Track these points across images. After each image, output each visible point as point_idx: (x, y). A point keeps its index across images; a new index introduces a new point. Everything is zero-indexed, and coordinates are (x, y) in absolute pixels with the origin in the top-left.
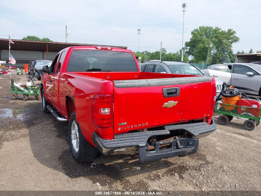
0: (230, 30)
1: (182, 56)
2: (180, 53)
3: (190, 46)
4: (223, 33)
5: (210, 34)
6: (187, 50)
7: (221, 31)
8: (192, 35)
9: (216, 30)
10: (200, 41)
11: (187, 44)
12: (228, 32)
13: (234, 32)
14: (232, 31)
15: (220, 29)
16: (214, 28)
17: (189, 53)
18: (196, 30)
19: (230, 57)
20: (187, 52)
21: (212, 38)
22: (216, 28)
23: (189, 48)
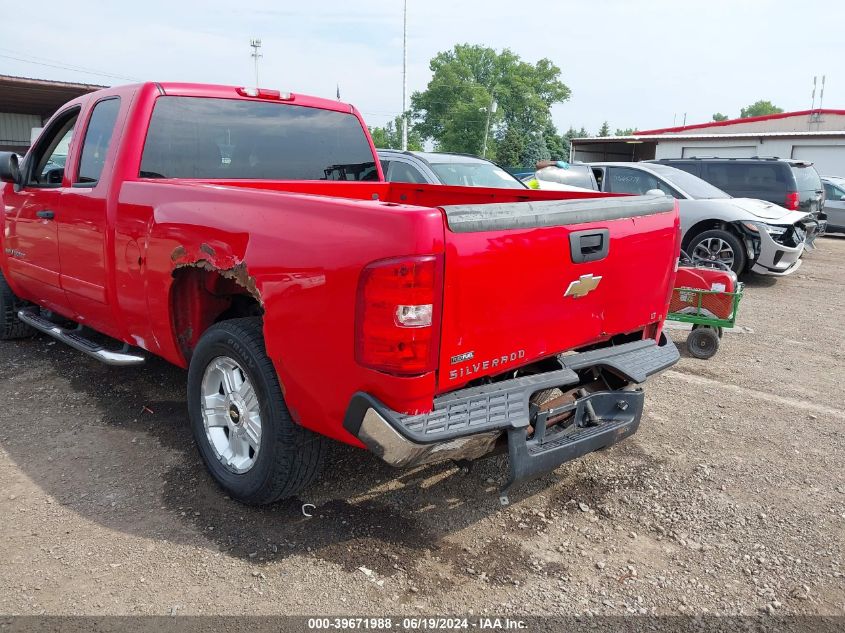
0: (543, 64)
1: (405, 138)
2: (395, 130)
3: (427, 109)
4: (525, 71)
5: (487, 74)
6: (420, 121)
7: (518, 64)
8: (434, 73)
9: (505, 61)
10: (458, 91)
11: (419, 101)
12: (539, 70)
13: (556, 71)
14: (550, 66)
15: (516, 58)
16: (498, 53)
17: (425, 130)
18: (445, 57)
19: (549, 147)
20: (418, 127)
21: (493, 85)
22: (504, 54)
23: (423, 112)
